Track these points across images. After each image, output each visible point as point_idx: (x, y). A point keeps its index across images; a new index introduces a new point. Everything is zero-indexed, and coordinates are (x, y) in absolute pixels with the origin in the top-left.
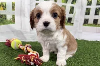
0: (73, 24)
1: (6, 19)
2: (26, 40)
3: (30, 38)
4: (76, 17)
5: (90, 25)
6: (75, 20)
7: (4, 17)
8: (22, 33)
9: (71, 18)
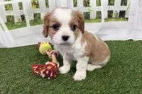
0: (127, 19)
1: (40, 18)
4: (130, 10)
6: (130, 13)
7: (38, 16)
9: (124, 12)
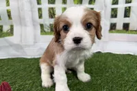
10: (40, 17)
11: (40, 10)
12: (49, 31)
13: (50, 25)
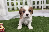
2: (4, 19)
3: (7, 19)
5: (36, 9)
8: (2, 17)
10: (8, 5)
11: (8, 3)
12: (12, 10)
13: (12, 8)
